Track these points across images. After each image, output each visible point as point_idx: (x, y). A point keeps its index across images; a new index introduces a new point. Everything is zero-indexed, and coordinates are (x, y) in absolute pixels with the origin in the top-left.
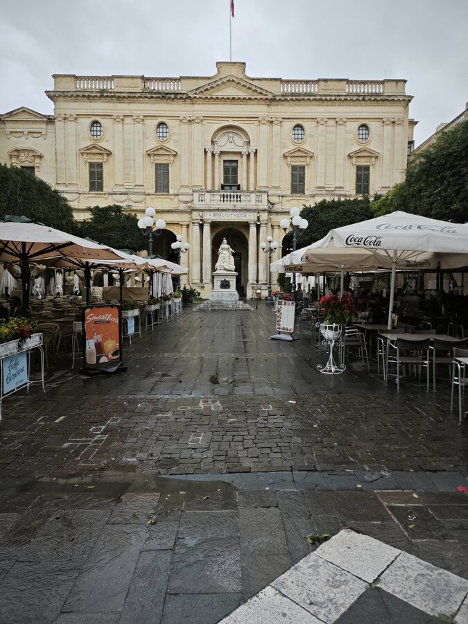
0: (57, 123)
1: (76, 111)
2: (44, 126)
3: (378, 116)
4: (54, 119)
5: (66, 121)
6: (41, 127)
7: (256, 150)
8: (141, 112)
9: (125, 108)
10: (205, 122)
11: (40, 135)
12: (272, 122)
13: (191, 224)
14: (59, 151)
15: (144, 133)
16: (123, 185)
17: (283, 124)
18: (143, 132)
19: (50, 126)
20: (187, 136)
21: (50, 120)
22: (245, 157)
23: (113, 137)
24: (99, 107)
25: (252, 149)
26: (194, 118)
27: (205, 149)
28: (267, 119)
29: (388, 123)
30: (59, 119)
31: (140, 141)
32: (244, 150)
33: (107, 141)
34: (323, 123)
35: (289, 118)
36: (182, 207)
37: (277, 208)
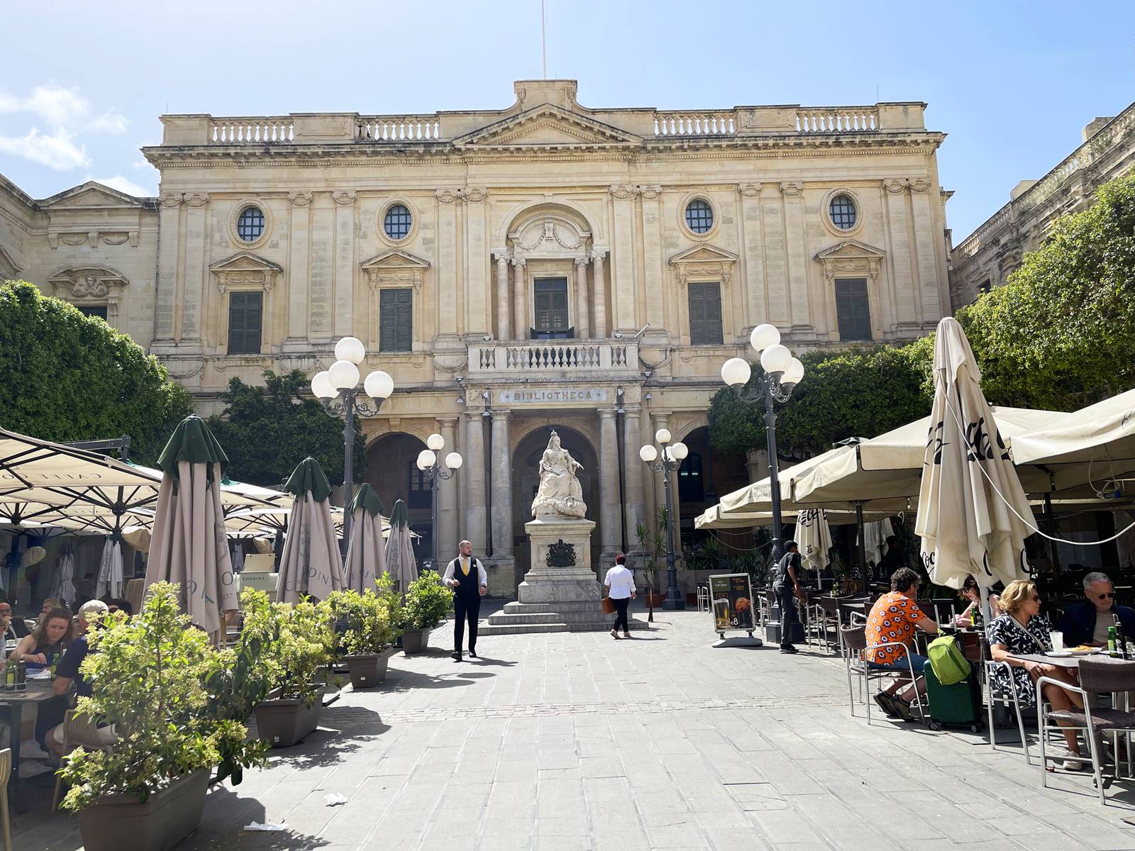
0: (165, 213)
1: (207, 186)
2: (135, 219)
3: (872, 174)
4: (159, 204)
5: (183, 207)
6: (128, 222)
7: (608, 254)
8: (352, 184)
9: (315, 177)
10: (492, 200)
11: (123, 238)
12: (640, 194)
13: (462, 418)
14: (163, 271)
15: (357, 227)
16: (306, 338)
17: (664, 197)
18: (355, 224)
19: (148, 220)
20: (453, 229)
21: (149, 207)
22: (582, 270)
23: (288, 237)
24: (259, 176)
25: (598, 251)
26: (468, 191)
27: (493, 256)
28: (629, 188)
29: (896, 188)
30: (171, 203)
31: (347, 243)
32: (580, 255)
33: (275, 246)
34: (753, 192)
35: (677, 186)
36: (442, 379)
37: (663, 373)
